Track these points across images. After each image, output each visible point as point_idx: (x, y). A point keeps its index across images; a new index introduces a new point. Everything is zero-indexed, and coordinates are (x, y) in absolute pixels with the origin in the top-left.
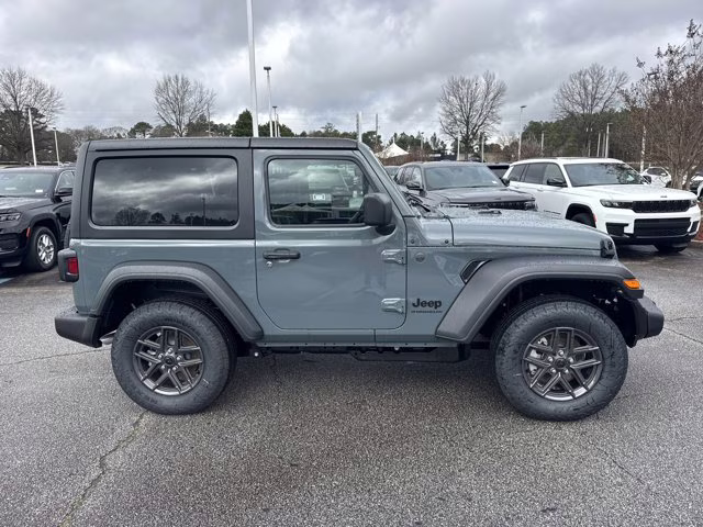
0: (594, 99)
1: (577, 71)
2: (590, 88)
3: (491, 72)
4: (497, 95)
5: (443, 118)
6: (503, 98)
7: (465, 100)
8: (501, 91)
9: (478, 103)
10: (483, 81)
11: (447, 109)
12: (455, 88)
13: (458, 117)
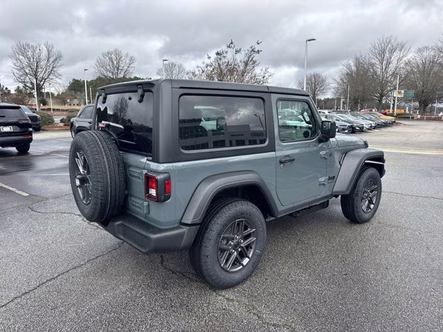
0: (118, 69)
1: (106, 51)
2: (115, 63)
3: (50, 43)
4: (55, 59)
5: (16, 71)
6: (61, 62)
7: (32, 60)
8: (59, 57)
9: (43, 63)
10: (44, 48)
11: (18, 64)
12: (22, 50)
13: (27, 71)
